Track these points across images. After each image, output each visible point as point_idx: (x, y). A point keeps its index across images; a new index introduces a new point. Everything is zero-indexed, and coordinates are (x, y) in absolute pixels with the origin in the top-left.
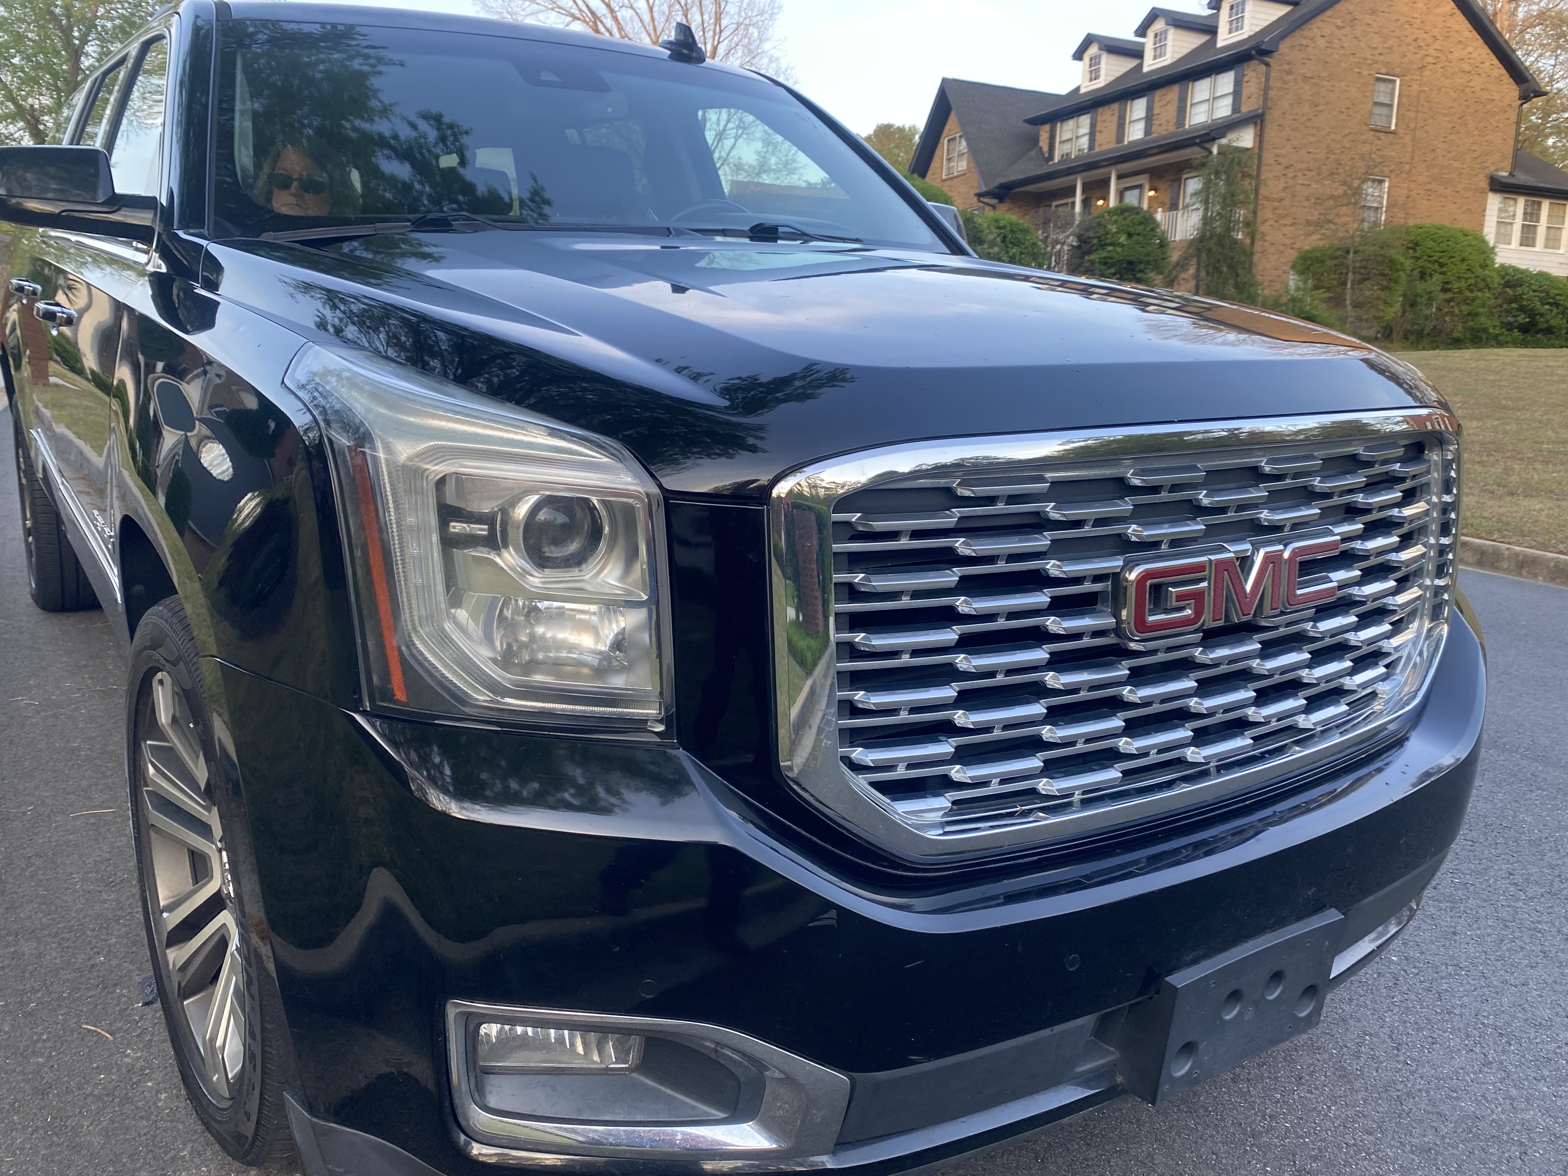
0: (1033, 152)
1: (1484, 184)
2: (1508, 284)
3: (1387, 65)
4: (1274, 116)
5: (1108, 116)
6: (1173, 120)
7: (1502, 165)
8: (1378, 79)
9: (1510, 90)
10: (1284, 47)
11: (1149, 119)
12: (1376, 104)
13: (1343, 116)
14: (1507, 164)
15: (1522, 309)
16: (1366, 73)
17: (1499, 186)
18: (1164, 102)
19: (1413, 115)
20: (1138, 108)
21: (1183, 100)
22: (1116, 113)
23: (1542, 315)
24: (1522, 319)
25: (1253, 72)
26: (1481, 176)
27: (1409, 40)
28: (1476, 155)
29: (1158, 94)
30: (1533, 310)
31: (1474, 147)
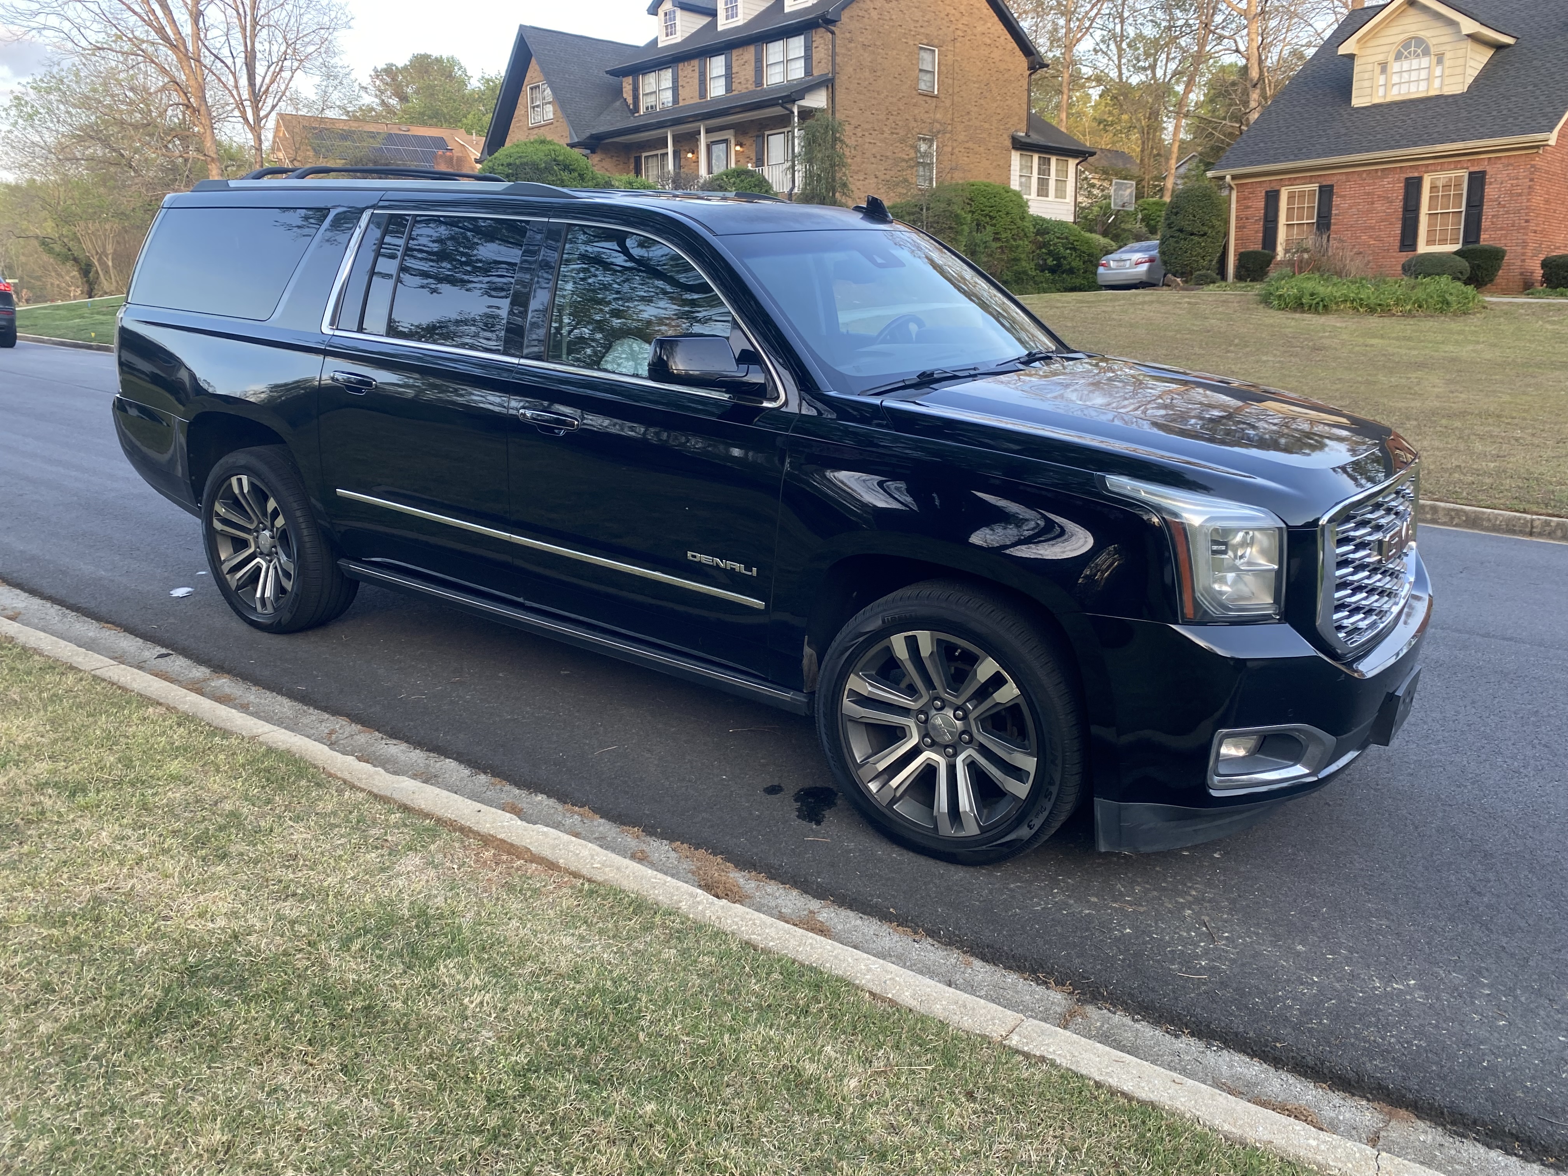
0: (618, 103)
1: (1008, 143)
2: (1038, 233)
3: (927, 36)
4: (841, 81)
5: (689, 71)
6: (752, 79)
7: (1019, 127)
8: (921, 48)
9: (1021, 62)
10: (845, 16)
11: (729, 76)
12: (921, 70)
13: (897, 82)
14: (1024, 126)
15: (1050, 253)
16: (911, 43)
17: (1019, 145)
18: (742, 62)
19: (950, 81)
20: (717, 65)
21: (759, 60)
22: (697, 69)
23: (1065, 258)
24: (1050, 262)
25: (821, 38)
26: (1005, 136)
27: (943, 15)
28: (1000, 117)
29: (735, 53)
30: (1058, 254)
31: (999, 111)
